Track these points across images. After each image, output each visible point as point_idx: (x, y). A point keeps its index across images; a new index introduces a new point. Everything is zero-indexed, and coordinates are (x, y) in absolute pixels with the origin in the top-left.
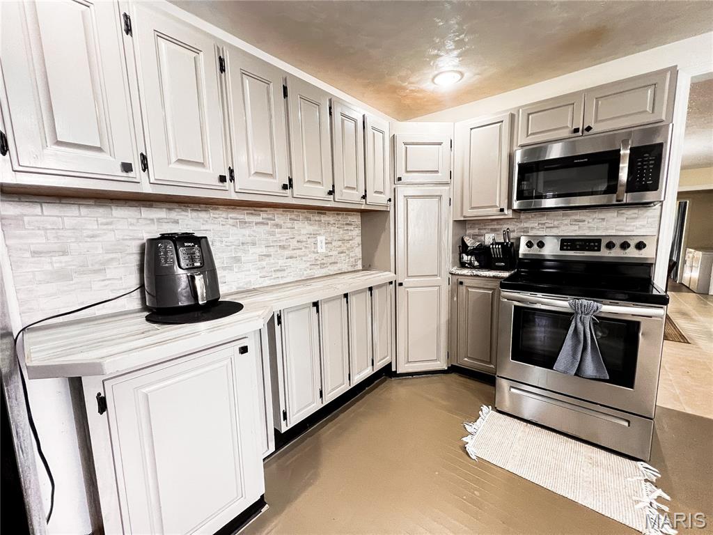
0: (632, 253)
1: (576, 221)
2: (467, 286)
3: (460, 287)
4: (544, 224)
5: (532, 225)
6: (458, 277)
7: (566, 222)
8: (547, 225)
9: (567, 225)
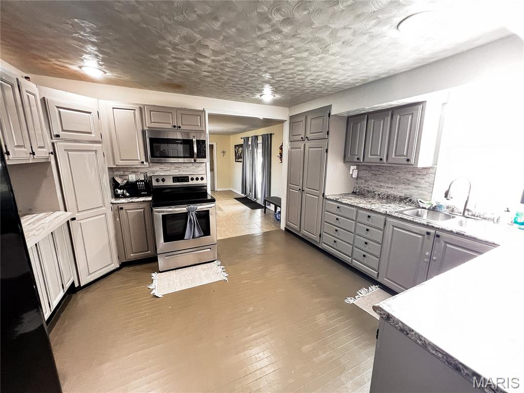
0: (200, 182)
1: (177, 167)
2: (126, 210)
3: (121, 211)
4: (162, 169)
5: (157, 169)
6: (118, 205)
7: (173, 168)
8: (164, 169)
9: (173, 169)
